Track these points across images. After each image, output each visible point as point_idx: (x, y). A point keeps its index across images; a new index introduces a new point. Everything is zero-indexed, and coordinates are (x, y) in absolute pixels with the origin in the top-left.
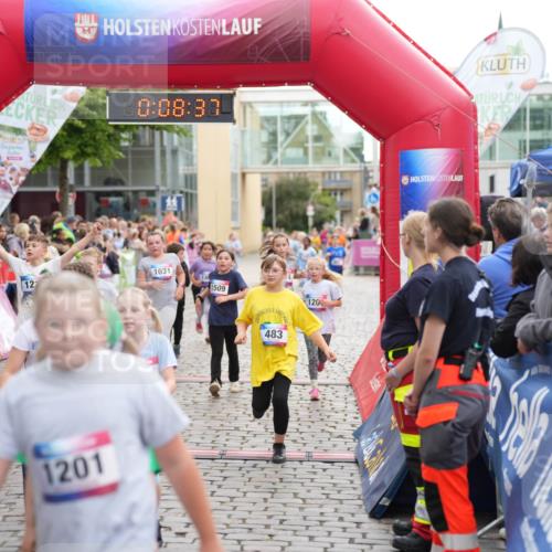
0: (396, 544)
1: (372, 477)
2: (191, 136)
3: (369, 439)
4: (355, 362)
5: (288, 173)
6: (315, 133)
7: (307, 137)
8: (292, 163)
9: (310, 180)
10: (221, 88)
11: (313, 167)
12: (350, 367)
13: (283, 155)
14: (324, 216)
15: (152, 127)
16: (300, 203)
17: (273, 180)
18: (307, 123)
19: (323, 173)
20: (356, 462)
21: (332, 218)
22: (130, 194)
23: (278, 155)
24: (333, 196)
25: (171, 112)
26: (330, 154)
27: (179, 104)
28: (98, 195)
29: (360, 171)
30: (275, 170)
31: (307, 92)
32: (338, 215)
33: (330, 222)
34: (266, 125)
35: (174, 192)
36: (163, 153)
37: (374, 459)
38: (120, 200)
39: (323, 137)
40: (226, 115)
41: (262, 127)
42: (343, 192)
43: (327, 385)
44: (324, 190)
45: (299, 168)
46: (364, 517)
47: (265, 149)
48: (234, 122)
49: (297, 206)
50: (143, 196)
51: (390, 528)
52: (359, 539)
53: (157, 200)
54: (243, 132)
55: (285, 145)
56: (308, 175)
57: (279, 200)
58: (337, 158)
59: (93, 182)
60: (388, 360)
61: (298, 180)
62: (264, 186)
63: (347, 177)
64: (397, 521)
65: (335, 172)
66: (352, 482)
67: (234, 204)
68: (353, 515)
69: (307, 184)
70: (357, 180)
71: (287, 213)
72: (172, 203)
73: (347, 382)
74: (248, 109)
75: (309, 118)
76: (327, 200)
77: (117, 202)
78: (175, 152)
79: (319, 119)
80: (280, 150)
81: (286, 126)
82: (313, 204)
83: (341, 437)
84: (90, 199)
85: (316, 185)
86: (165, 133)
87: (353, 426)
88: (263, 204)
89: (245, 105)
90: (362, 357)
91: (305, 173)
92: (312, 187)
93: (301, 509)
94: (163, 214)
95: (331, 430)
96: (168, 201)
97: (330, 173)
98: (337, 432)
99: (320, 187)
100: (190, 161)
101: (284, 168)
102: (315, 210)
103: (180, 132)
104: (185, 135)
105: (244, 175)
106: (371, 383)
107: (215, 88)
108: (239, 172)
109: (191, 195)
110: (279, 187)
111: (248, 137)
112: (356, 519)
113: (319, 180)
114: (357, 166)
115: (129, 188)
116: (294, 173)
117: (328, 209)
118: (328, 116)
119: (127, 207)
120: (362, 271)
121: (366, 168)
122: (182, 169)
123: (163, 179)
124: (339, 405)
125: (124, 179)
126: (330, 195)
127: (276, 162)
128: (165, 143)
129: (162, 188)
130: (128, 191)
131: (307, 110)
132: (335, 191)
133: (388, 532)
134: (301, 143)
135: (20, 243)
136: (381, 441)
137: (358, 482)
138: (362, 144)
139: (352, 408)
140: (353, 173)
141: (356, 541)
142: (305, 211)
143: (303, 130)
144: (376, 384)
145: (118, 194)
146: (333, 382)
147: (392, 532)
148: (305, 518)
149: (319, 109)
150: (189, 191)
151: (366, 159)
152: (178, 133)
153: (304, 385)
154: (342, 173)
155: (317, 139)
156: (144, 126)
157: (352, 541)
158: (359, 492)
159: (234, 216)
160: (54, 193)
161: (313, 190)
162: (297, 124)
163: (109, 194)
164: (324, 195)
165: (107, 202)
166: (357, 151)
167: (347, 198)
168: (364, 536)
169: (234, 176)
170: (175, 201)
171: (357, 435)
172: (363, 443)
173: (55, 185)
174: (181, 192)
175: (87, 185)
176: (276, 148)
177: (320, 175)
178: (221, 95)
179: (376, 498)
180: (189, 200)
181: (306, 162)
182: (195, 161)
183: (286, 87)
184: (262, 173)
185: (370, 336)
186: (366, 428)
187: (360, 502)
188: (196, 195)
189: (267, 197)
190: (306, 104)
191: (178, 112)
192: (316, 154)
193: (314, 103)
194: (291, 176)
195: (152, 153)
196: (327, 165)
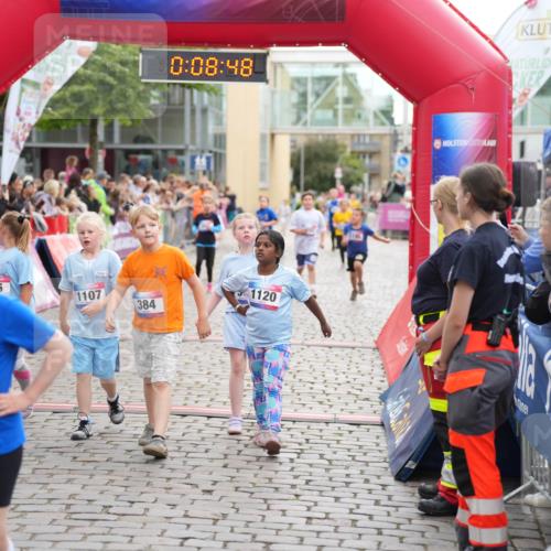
0: (421, 507)
1: (398, 441)
2: (222, 95)
3: (396, 403)
4: (382, 325)
5: (317, 135)
6: (346, 95)
7: (337, 99)
8: (321, 125)
9: (340, 142)
10: (255, 47)
11: (342, 129)
12: (377, 331)
13: (313, 116)
14: (353, 178)
15: (183, 85)
16: (329, 165)
17: (302, 142)
18: (337, 84)
19: (353, 136)
20: (382, 425)
21: (360, 180)
22: (160, 153)
23: (307, 117)
24: (361, 158)
25: (204, 71)
26: (359, 116)
27: (212, 63)
28: (128, 153)
29: (390, 135)
30: (304, 131)
31: (341, 53)
32: (366, 178)
33: (358, 185)
34: (296, 86)
35: (203, 152)
36: (193, 111)
37: (400, 423)
38: (149, 158)
39: (354, 98)
40: (259, 75)
41: (292, 88)
42: (372, 155)
43: (353, 348)
44: (352, 153)
45: (328, 130)
46: (390, 480)
47: (295, 110)
48: (267, 82)
49: (325, 168)
50: (171, 155)
51: (416, 490)
52: (384, 501)
53: (186, 159)
54: (273, 93)
55: (315, 106)
56: (338, 137)
57: (308, 162)
58: (367, 121)
59: (123, 140)
60: (419, 324)
61: (327, 141)
62: (293, 147)
63: (376, 140)
64: (423, 484)
65: (364, 135)
66: (378, 445)
67: (263, 165)
68: (379, 477)
69: (336, 146)
70: (387, 143)
71: (315, 174)
72: (201, 162)
73: (374, 345)
74: (279, 70)
75: (340, 79)
76: (355, 162)
77: (146, 160)
78: (204, 111)
79: (349, 80)
80: (310, 111)
81: (317, 87)
82: (341, 166)
83: (367, 399)
84: (119, 156)
85: (345, 147)
86: (195, 91)
87: (379, 389)
88: (292, 165)
89: (275, 65)
90: (389, 320)
91: (334, 135)
92: (341, 149)
93: (327, 470)
94: (192, 173)
95: (358, 392)
96: (198, 160)
97: (359, 135)
98: (364, 395)
99: (349, 150)
100: (219, 121)
101: (314, 130)
102: (343, 172)
103: (210, 90)
104: (216, 94)
105: (273, 136)
106: (398, 346)
107: (249, 47)
108: (268, 132)
109: (221, 154)
110: (308, 148)
111: (277, 97)
112: (382, 481)
113: (348, 142)
114: (387, 129)
115: (158, 146)
116: (323, 135)
117: (357, 172)
118: (358, 78)
119: (156, 165)
120: (389, 234)
121: (395, 131)
122: (212, 129)
123: (192, 139)
124: (365, 368)
125: (153, 137)
126: (358, 157)
127: (305, 124)
128: (195, 101)
129: (191, 147)
130: (157, 150)
131: (338, 72)
132: (364, 154)
133: (413, 494)
134: (330, 105)
135: (50, 200)
136: (408, 405)
137: (383, 445)
138: (392, 106)
139: (378, 371)
140: (382, 136)
141: (382, 503)
142: (333, 173)
143: (333, 91)
144: (403, 348)
145: (147, 152)
146: (360, 345)
147: (417, 495)
148: (330, 479)
149: (349, 70)
150: (219, 151)
151: (396, 122)
152: (208, 92)
153: (330, 347)
154: (371, 136)
155: (347, 100)
156: (175, 84)
157: (377, 503)
158: (385, 454)
159: (262, 177)
160: (83, 150)
161: (342, 152)
162: (328, 85)
163: (138, 152)
164: (353, 158)
165: (136, 159)
166: (387, 113)
167: (375, 161)
168: (390, 498)
169: (263, 137)
170: (204, 161)
171: (384, 398)
172: (389, 406)
173: (85, 141)
174: (210, 152)
175: (117, 143)
176: (305, 110)
177: (349, 137)
178: (255, 54)
179: (402, 461)
180: (218, 160)
181: (336, 124)
182: (224, 120)
183: (320, 48)
184: (292, 134)
185: (397, 300)
186: (392, 391)
187: (386, 465)
188: (225, 155)
189: (295, 158)
190: (337, 65)
191: (211, 71)
192: (345, 116)
193: (345, 65)
194: (320, 138)
195: (182, 111)
196: (357, 127)
